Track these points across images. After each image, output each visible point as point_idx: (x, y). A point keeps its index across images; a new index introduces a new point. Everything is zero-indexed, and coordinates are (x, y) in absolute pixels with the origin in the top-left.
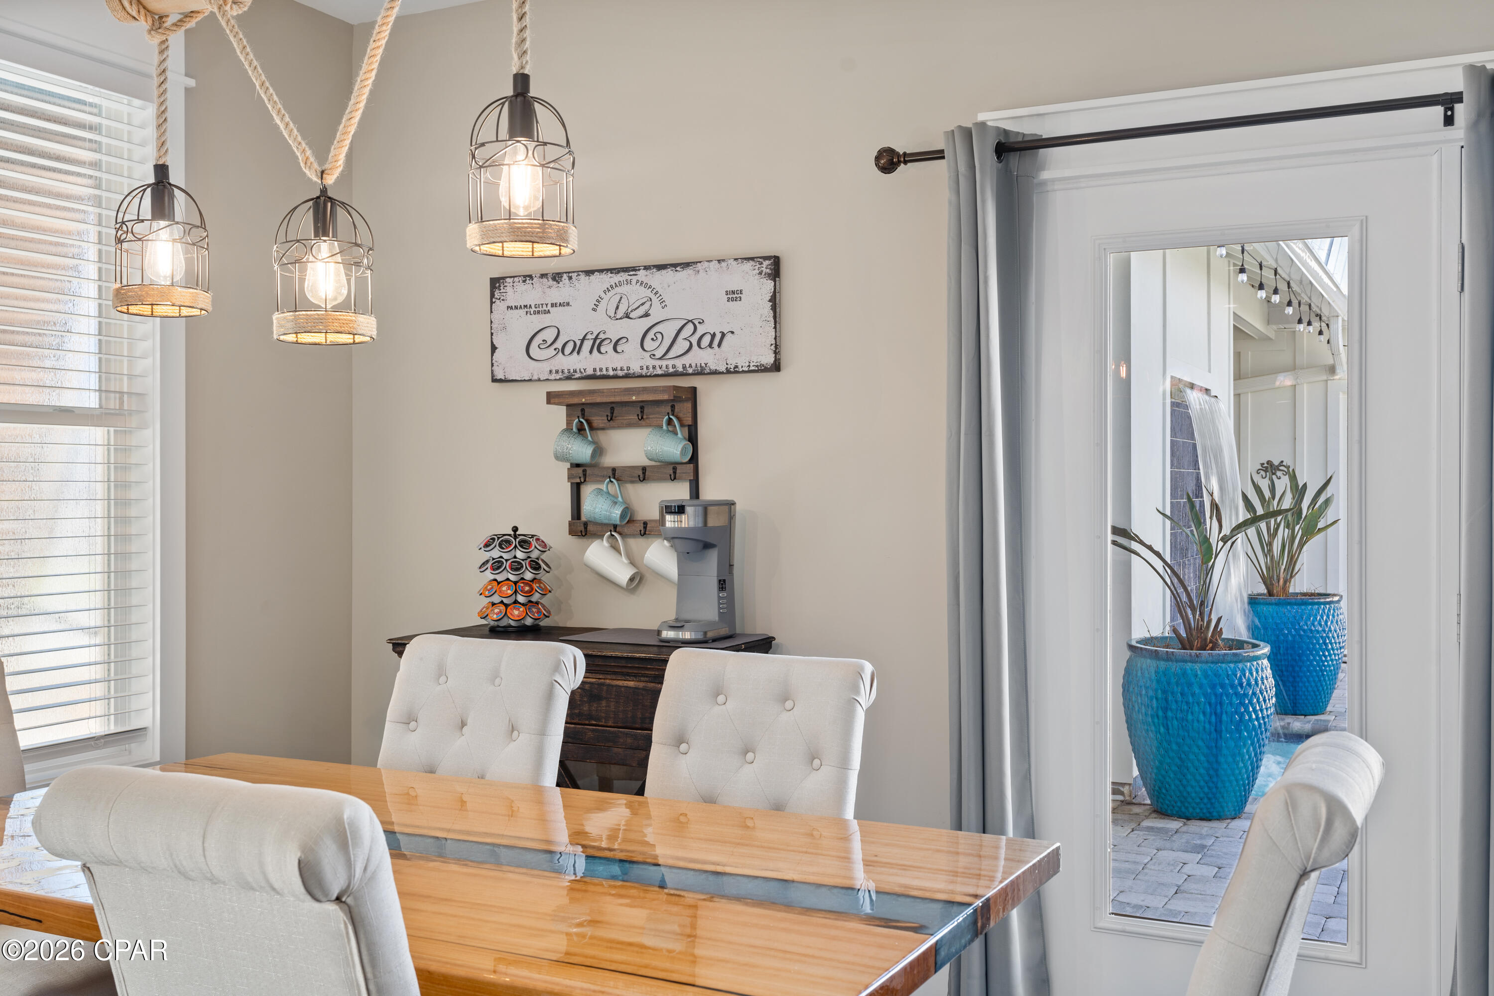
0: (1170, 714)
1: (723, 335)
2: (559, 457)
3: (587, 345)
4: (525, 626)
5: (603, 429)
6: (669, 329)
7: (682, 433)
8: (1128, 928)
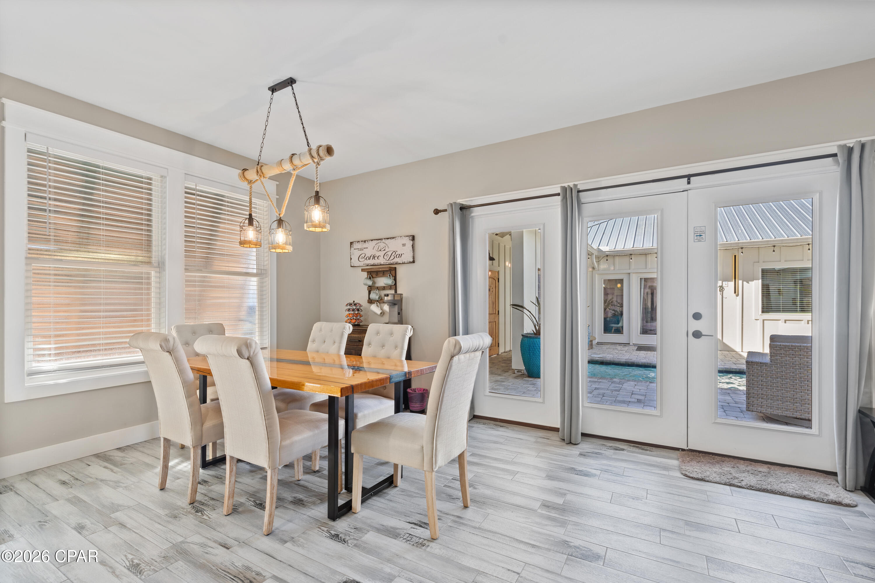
0: (530, 351)
1: (402, 254)
2: (365, 284)
3: (372, 257)
4: (356, 324)
5: (375, 278)
6: (390, 254)
7: (392, 278)
8: (492, 395)
